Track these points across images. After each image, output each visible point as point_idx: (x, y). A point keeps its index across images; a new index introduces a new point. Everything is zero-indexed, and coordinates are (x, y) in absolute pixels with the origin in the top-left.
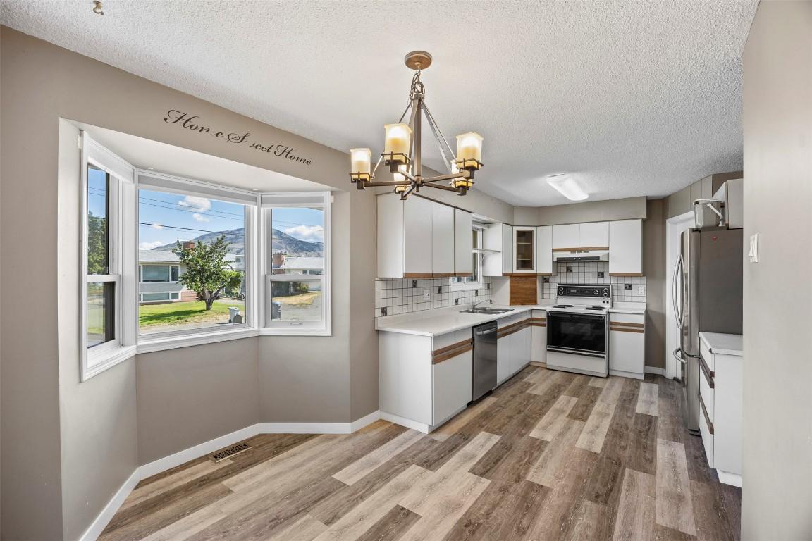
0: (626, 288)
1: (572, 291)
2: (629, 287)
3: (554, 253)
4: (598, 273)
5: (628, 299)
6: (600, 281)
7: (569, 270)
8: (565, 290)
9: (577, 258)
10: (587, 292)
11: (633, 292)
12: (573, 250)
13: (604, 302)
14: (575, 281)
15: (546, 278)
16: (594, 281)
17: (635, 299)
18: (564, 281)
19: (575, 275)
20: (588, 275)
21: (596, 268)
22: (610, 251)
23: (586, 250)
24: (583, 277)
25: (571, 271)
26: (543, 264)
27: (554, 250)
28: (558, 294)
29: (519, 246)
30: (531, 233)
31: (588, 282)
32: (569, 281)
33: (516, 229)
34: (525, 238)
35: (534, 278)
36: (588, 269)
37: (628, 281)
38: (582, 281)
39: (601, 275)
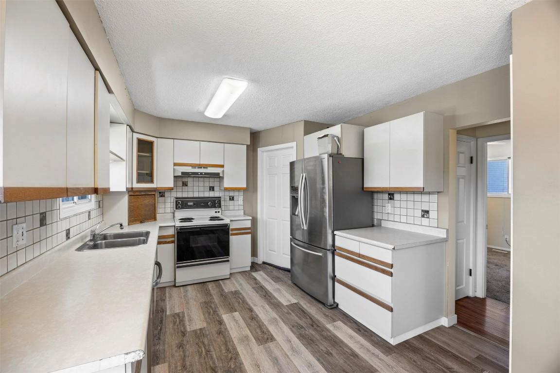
0: (230, 199)
1: (189, 204)
2: (232, 199)
3: (175, 167)
4: (210, 187)
5: (231, 208)
6: (212, 194)
7: (185, 184)
8: (182, 204)
9: (201, 173)
10: (202, 204)
11: (235, 202)
12: (193, 166)
13: (216, 212)
14: (191, 195)
15: (162, 193)
16: (206, 194)
17: (236, 208)
18: (179, 195)
19: (190, 189)
20: (201, 189)
21: (208, 183)
22: (225, 169)
23: (206, 166)
24: (197, 190)
25: (187, 186)
26: (164, 178)
27: (175, 164)
28: (176, 208)
29: (139, 157)
30: (151, 144)
31: (201, 195)
32: (185, 195)
33: (136, 136)
34: (145, 148)
35: (154, 193)
36: (201, 184)
37: (232, 194)
38: (196, 195)
39: (212, 189)
